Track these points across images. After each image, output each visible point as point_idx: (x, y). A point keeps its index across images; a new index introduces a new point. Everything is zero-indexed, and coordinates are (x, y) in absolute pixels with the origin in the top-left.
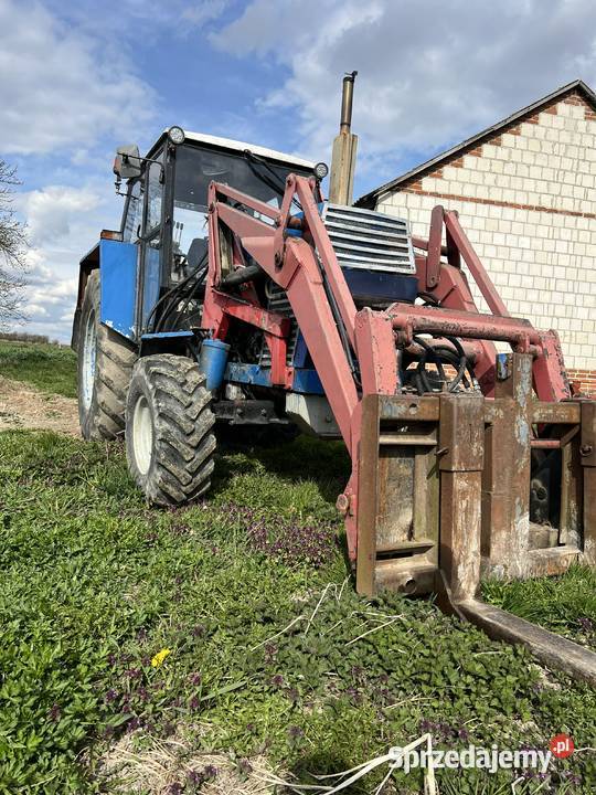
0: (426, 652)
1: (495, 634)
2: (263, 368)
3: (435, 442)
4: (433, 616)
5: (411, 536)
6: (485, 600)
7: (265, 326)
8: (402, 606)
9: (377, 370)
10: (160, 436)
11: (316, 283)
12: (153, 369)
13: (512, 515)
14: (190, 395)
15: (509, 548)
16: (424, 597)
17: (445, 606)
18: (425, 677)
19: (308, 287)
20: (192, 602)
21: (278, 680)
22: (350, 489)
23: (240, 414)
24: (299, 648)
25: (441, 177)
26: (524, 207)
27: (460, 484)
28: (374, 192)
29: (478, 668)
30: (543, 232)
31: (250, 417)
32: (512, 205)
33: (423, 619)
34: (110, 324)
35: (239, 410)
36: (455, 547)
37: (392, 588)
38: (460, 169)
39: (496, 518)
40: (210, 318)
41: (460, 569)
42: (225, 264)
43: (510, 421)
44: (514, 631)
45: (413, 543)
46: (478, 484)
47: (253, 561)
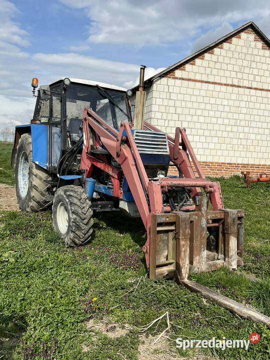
0: (171, 296)
1: (192, 290)
2: (108, 188)
3: (174, 228)
4: (174, 285)
5: (167, 259)
6: (191, 280)
7: (111, 173)
8: (164, 282)
9: (156, 203)
10: (72, 220)
11: (133, 165)
12: (68, 193)
13: (200, 251)
14: (83, 204)
15: (199, 262)
16: (172, 279)
17: (178, 282)
18: (170, 303)
19: (130, 166)
20: (98, 284)
21: (129, 305)
22: (147, 244)
23: (100, 208)
24: (134, 296)
25: (184, 70)
26: (225, 85)
27: (182, 243)
28: (152, 78)
29: (186, 299)
30: (234, 97)
31: (104, 208)
32: (219, 84)
33: (171, 286)
34: (37, 163)
35: (100, 206)
36: (181, 263)
37: (160, 277)
38: (194, 66)
39: (195, 252)
40: (85, 164)
41: (183, 270)
42: (91, 143)
43: (200, 220)
44: (198, 289)
45: (168, 262)
46: (188, 242)
47: (113, 269)
